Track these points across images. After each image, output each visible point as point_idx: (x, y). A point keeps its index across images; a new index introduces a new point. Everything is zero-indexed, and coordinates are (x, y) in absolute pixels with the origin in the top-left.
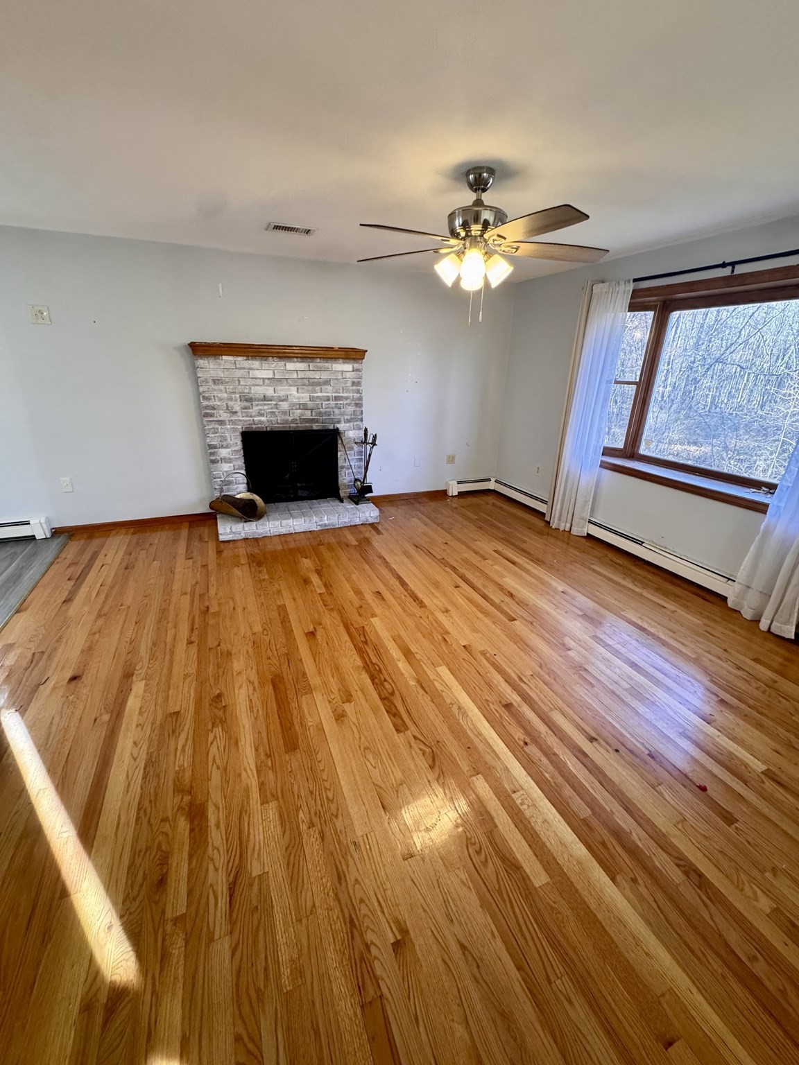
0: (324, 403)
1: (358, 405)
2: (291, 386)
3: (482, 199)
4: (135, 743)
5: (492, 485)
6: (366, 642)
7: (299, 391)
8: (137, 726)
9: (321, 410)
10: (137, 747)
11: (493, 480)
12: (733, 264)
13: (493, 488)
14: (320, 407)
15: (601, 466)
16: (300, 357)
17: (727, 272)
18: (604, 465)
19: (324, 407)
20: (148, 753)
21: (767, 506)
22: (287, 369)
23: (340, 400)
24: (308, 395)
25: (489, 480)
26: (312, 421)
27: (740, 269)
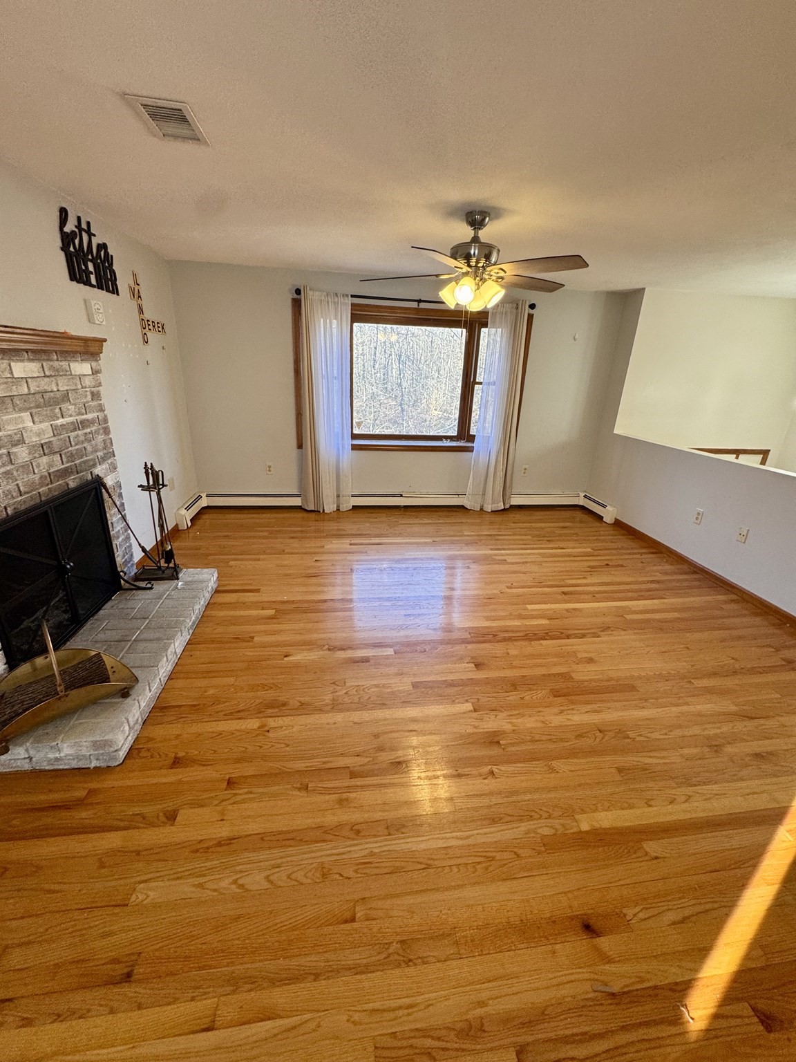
0: (72, 435)
1: (107, 431)
2: (21, 410)
3: (479, 235)
4: (671, 802)
5: (204, 502)
6: (495, 636)
7: (36, 419)
8: (650, 806)
9: (70, 449)
10: (675, 799)
11: (204, 495)
12: (419, 301)
13: (206, 505)
14: (68, 443)
15: (352, 449)
16: (33, 351)
17: (415, 305)
18: (354, 447)
19: (73, 443)
20: (679, 787)
21: (473, 447)
22: (16, 376)
23: (88, 426)
24: (48, 424)
25: (200, 497)
26: (65, 473)
27: (423, 305)
